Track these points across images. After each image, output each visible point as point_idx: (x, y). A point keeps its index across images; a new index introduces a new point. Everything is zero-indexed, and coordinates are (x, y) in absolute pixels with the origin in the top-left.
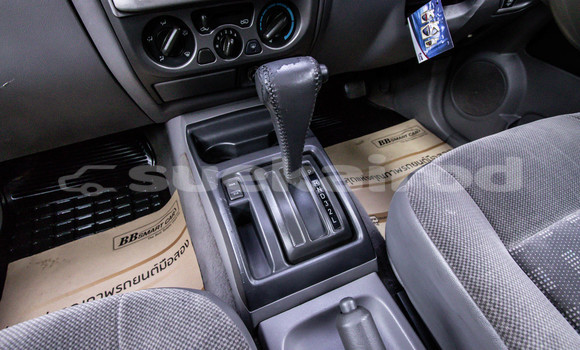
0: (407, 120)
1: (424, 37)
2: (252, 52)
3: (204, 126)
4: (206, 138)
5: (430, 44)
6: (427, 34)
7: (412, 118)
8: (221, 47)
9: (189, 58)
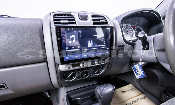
0: (129, 84)
1: (137, 72)
2: (91, 76)
3: (72, 92)
4: (72, 96)
5: (139, 74)
6: (138, 72)
7: (130, 84)
8: (83, 75)
9: (74, 78)
